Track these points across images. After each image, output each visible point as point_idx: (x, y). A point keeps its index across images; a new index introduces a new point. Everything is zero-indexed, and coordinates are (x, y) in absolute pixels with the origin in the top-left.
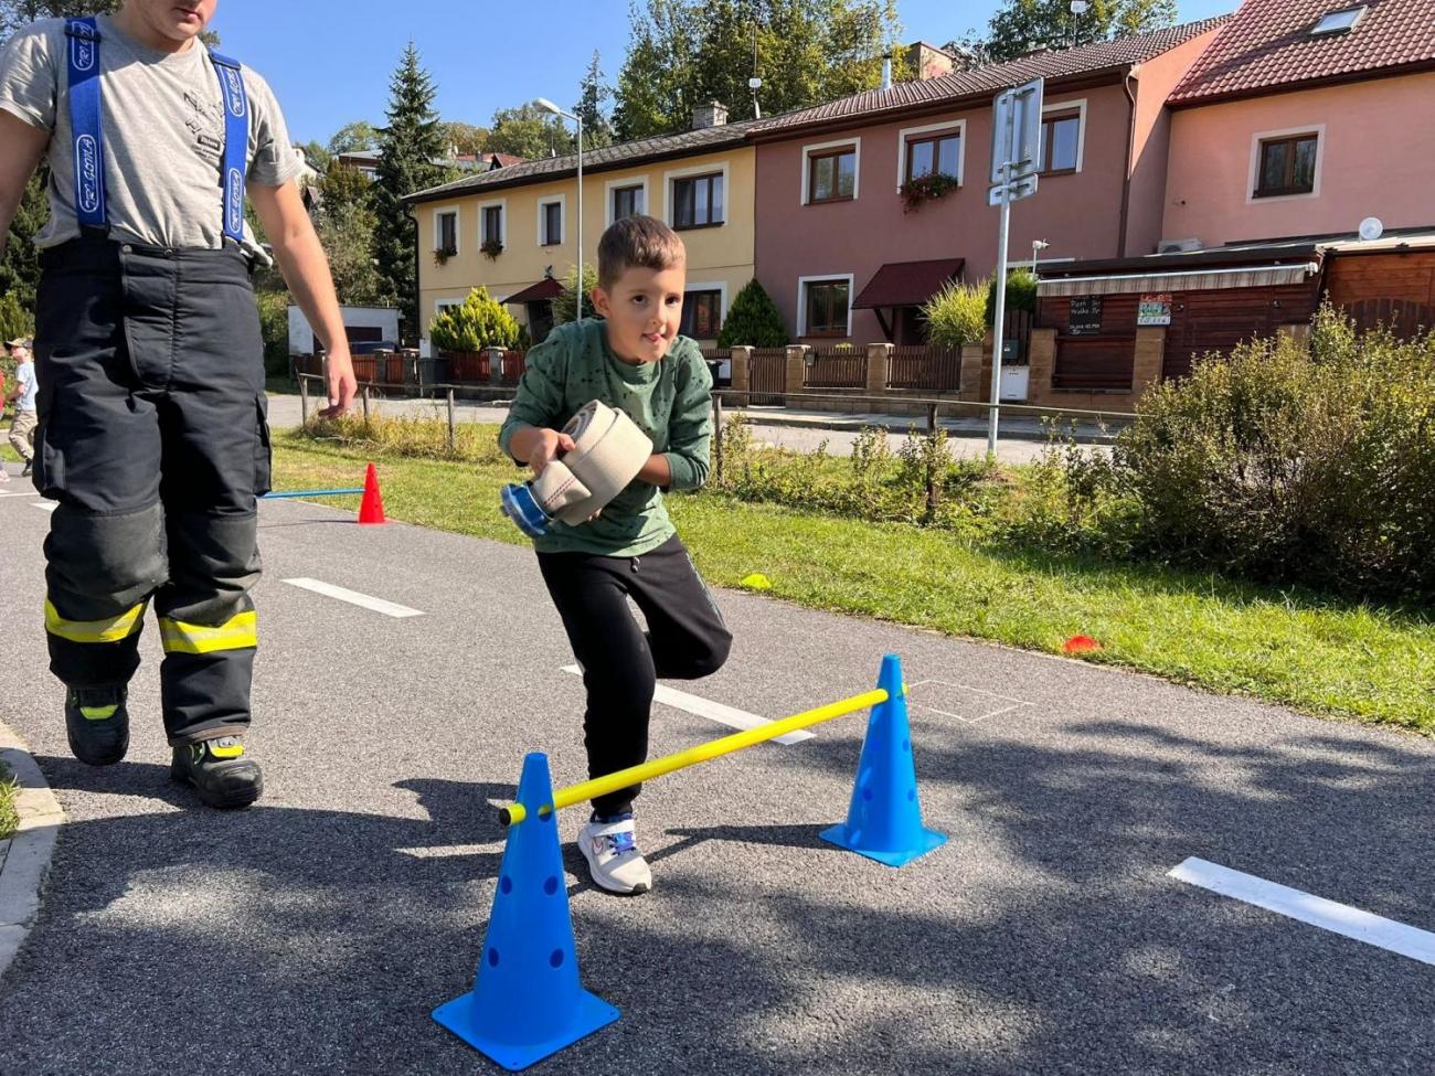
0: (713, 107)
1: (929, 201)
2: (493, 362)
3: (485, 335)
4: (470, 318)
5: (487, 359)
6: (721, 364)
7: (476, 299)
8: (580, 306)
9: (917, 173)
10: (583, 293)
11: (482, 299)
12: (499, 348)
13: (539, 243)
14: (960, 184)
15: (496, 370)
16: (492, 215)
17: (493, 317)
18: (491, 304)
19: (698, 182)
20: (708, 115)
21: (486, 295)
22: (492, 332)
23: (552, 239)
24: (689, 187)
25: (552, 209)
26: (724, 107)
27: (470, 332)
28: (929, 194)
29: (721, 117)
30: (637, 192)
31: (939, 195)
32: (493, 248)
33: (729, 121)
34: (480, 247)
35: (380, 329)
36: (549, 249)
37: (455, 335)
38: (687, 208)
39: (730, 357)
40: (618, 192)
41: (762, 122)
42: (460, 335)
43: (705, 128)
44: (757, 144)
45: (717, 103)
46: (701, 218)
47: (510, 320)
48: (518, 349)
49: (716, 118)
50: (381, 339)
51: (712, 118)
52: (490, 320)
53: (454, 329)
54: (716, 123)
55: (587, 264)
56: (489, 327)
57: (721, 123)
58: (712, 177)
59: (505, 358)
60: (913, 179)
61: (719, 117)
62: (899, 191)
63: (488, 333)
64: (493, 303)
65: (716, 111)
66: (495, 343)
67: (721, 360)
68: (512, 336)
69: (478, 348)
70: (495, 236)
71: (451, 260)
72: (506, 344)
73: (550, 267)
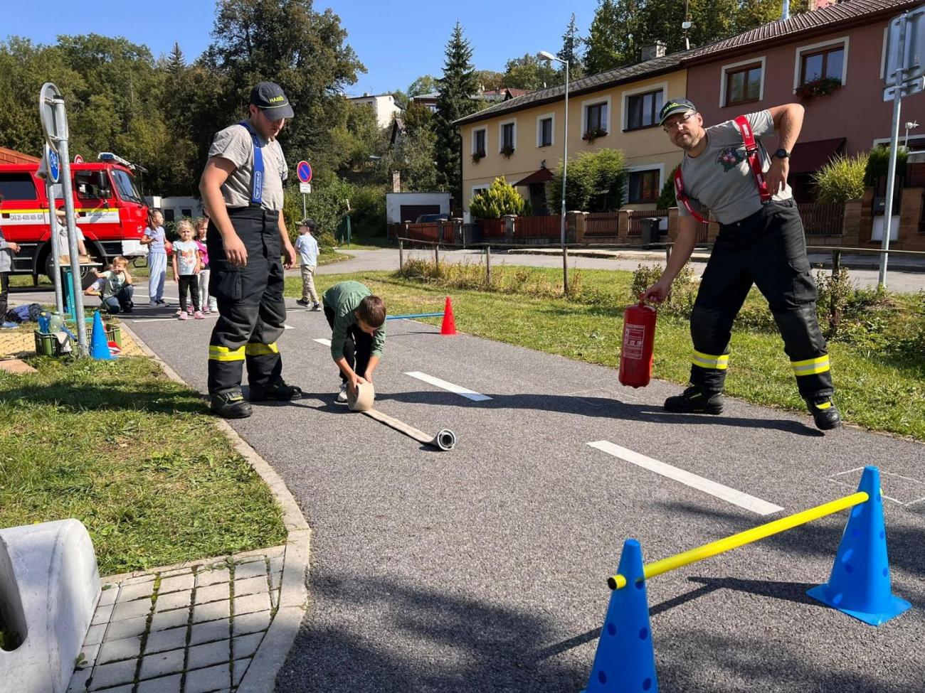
0: (656, 44)
1: (818, 98)
2: (508, 225)
3: (503, 207)
4: (494, 197)
5: (504, 223)
6: (661, 220)
7: (498, 184)
8: (565, 186)
9: (810, 77)
10: (567, 177)
11: (502, 184)
12: (512, 216)
13: (538, 146)
14: (844, 82)
15: (510, 230)
16: (508, 130)
17: (508, 196)
18: (507, 188)
19: (646, 98)
20: (652, 50)
21: (504, 182)
22: (508, 206)
23: (546, 142)
24: (639, 101)
25: (546, 123)
26: (664, 44)
27: (494, 206)
28: (819, 93)
29: (661, 51)
30: (603, 107)
31: (826, 93)
32: (508, 151)
33: (667, 53)
34: (500, 150)
35: (439, 206)
36: (544, 149)
37: (485, 208)
38: (637, 115)
39: (667, 215)
40: (590, 108)
41: (690, 51)
42: (488, 208)
43: (650, 59)
44: (688, 68)
45: (659, 42)
46: (646, 122)
47: (518, 197)
48: (524, 216)
49: (658, 52)
50: (439, 213)
51: (656, 52)
52: (506, 198)
53: (484, 205)
54: (658, 56)
55: (570, 158)
56: (505, 203)
57: (661, 55)
58: (654, 93)
59: (515, 222)
60: (806, 83)
61: (660, 52)
62: (795, 92)
63: (505, 206)
64: (508, 187)
65: (658, 47)
66: (509, 212)
67: (661, 218)
68: (520, 207)
69: (499, 216)
70: (509, 143)
71: (482, 160)
72: (516, 213)
73: (544, 161)
